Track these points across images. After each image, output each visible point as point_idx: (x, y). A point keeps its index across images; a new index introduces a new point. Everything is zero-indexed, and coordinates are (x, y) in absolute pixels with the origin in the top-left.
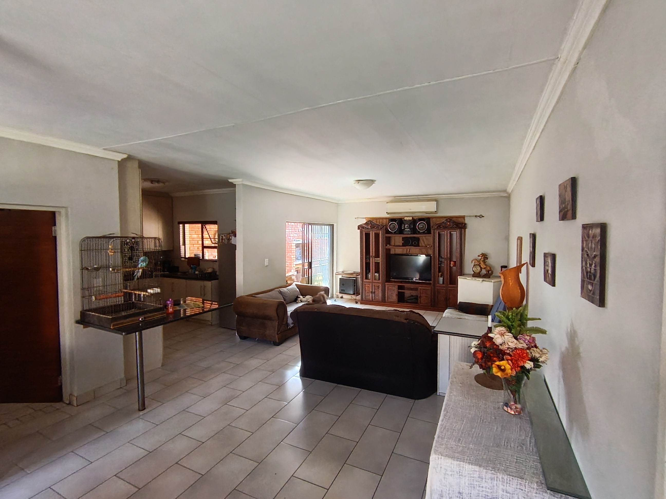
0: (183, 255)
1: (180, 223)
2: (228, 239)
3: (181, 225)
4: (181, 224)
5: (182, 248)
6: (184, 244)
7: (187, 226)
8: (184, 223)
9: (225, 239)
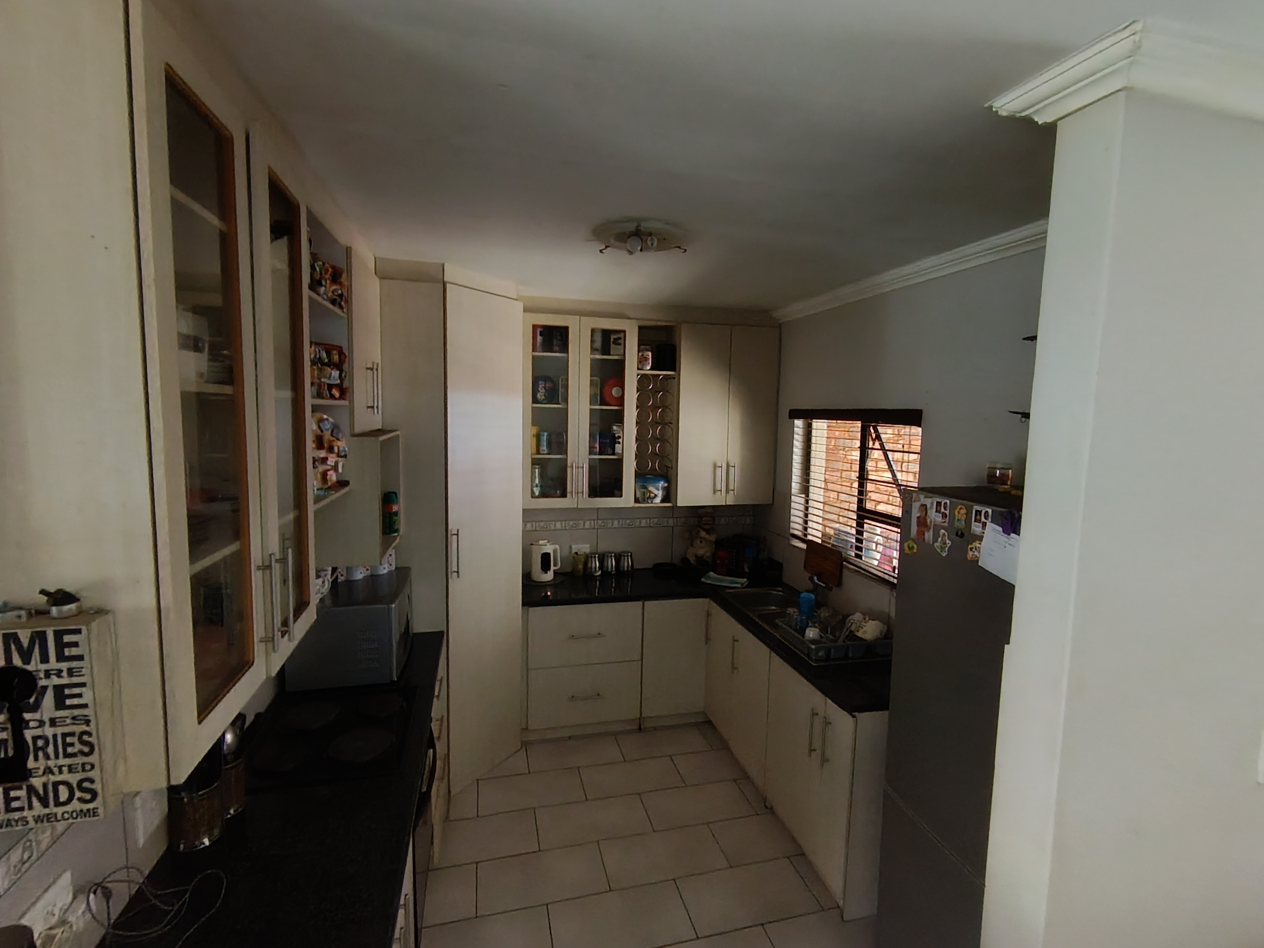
0: (796, 527)
1: (795, 414)
2: (960, 534)
3: (799, 423)
4: (798, 418)
5: (797, 502)
6: (805, 490)
7: (820, 426)
8: (809, 415)
9: (937, 528)
